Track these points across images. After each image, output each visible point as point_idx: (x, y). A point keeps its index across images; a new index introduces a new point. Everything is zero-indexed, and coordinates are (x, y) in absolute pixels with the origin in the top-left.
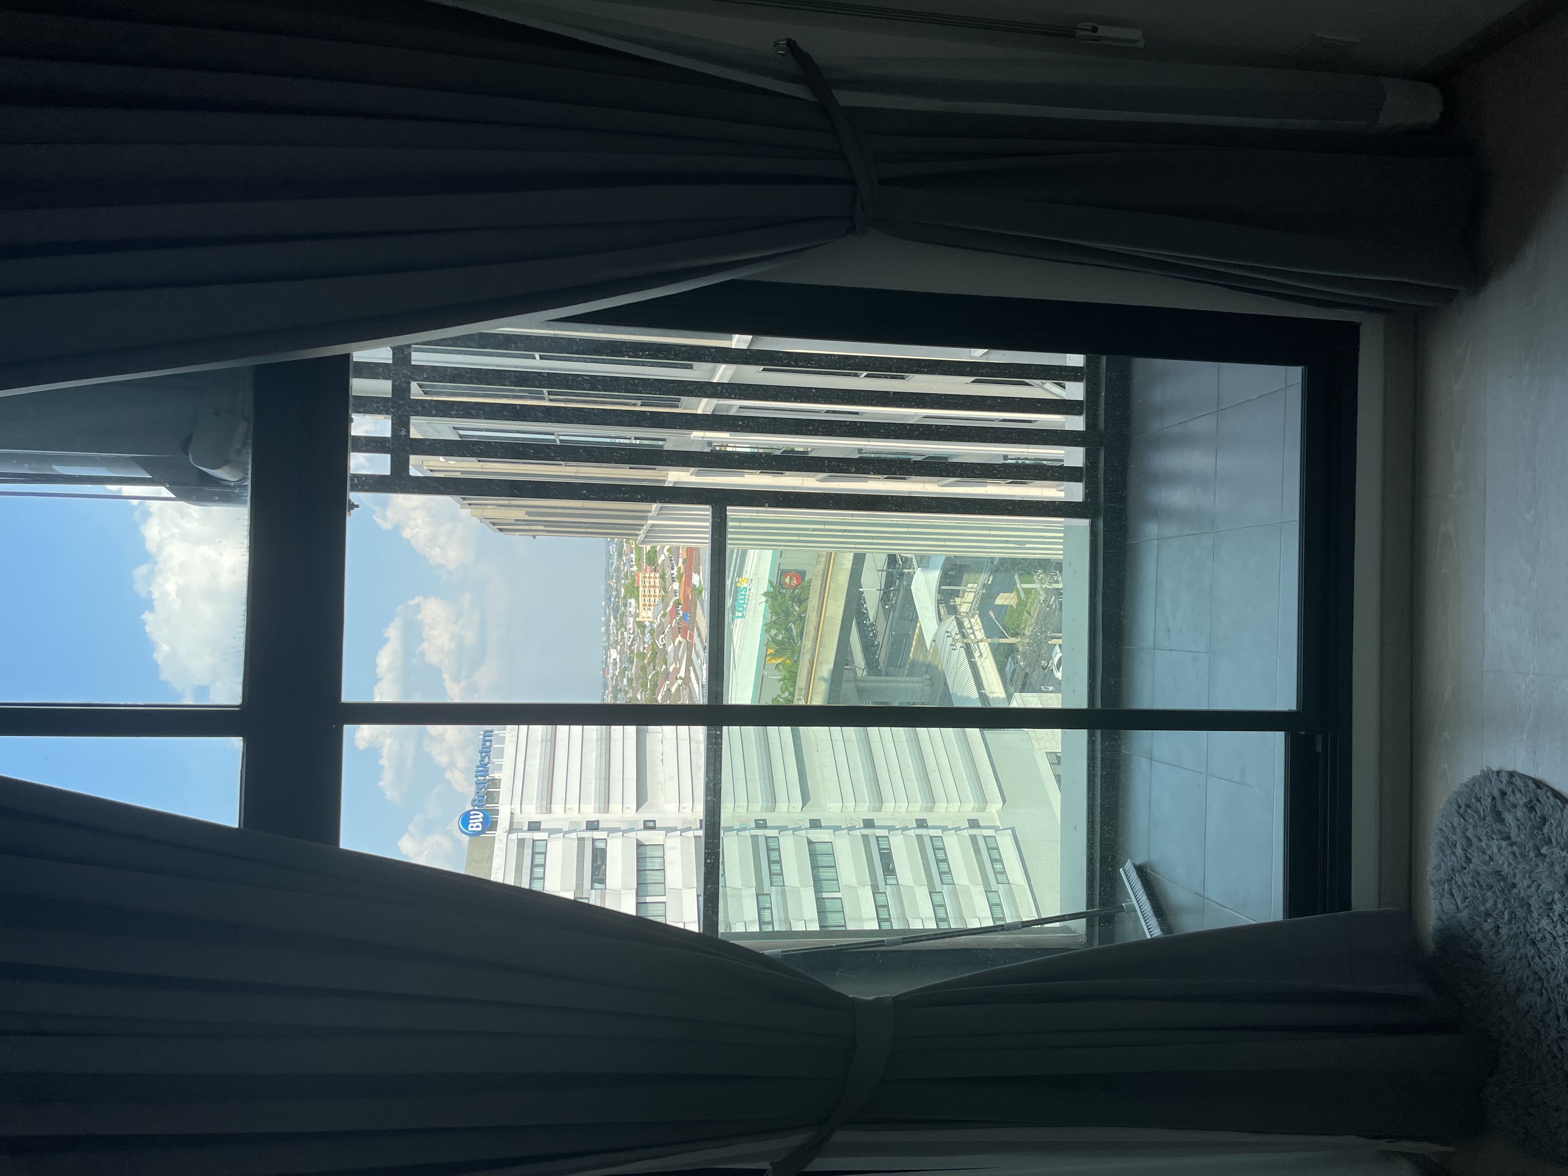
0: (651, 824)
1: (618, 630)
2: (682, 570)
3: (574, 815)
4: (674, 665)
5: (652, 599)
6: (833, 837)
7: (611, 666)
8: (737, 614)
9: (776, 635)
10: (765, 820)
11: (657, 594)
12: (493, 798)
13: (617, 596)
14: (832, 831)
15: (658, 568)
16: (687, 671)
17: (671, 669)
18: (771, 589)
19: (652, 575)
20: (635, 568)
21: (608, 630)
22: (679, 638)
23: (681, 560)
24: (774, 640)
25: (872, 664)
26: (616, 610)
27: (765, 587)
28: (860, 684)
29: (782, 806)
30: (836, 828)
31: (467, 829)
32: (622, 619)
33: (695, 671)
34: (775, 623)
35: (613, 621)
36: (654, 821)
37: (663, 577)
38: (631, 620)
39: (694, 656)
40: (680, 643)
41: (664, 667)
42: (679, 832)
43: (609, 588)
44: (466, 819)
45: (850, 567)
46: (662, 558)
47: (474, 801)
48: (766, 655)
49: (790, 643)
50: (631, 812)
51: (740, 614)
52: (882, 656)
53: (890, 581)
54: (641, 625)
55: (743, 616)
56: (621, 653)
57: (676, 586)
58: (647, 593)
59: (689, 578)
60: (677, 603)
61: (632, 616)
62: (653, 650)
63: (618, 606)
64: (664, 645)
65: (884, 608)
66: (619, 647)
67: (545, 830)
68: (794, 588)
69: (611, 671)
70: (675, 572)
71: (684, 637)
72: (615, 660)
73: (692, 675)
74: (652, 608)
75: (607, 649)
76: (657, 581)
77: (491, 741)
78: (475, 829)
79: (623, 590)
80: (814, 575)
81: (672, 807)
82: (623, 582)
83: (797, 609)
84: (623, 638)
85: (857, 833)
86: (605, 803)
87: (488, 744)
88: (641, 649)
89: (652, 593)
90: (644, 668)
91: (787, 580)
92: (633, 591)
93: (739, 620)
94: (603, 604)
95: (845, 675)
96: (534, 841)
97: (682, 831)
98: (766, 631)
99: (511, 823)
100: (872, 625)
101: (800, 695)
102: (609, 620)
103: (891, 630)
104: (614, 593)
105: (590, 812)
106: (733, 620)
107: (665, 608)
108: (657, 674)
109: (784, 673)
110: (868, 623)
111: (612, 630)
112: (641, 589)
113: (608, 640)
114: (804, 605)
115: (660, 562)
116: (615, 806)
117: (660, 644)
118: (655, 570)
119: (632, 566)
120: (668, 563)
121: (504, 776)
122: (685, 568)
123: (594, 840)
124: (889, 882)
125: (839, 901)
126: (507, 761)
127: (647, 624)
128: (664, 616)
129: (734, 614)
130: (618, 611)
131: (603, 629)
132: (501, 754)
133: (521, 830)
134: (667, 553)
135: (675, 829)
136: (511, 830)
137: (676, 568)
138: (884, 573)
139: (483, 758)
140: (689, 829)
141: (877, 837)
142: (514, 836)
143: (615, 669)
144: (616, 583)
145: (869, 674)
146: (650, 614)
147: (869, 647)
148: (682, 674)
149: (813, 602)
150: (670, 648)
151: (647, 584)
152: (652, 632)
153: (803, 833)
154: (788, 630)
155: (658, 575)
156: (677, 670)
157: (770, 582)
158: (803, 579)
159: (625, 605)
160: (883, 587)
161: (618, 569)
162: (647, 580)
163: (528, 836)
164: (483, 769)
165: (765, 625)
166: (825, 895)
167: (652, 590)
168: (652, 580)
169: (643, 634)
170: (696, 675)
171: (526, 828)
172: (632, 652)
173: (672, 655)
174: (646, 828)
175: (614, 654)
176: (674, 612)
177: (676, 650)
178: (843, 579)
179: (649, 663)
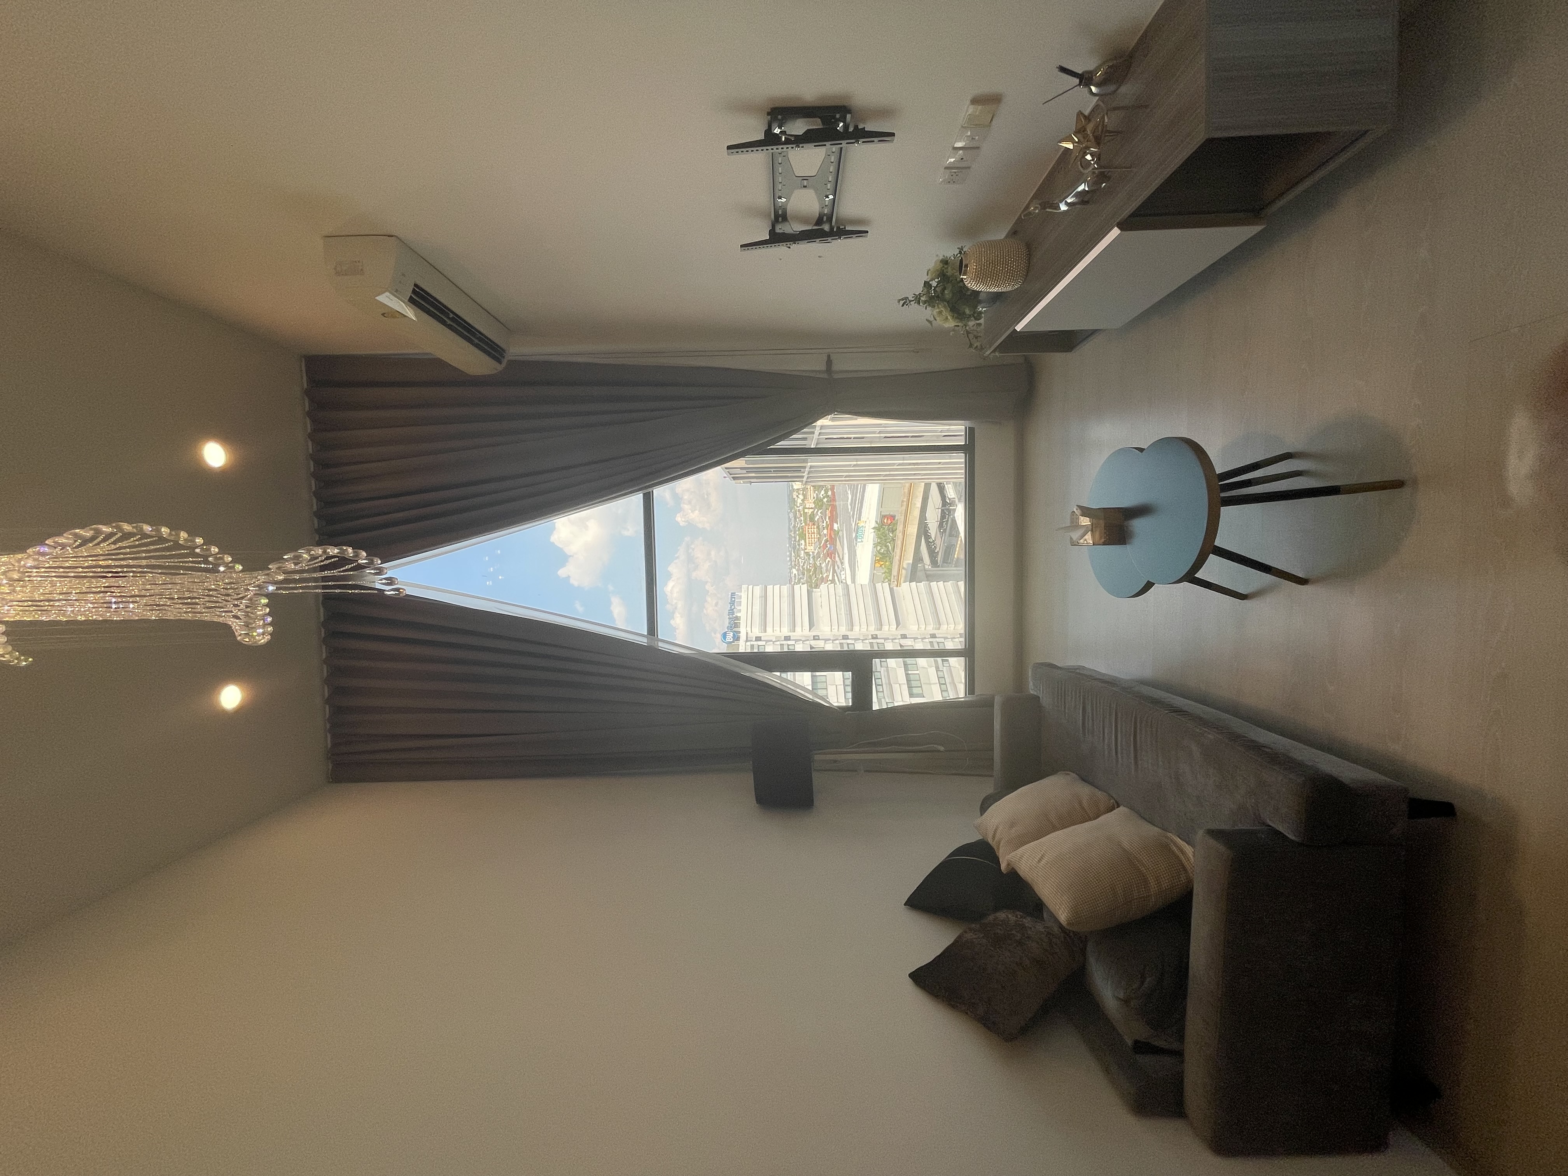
0: (817, 638)
1: (796, 559)
2: (828, 523)
3: (778, 633)
4: (826, 574)
5: (813, 540)
6: (913, 643)
7: (793, 578)
8: (859, 540)
9: (880, 549)
10: (877, 635)
11: (816, 537)
12: (737, 625)
13: (795, 541)
14: (913, 640)
15: (816, 523)
16: (833, 576)
17: (824, 576)
18: (877, 526)
19: (813, 527)
20: (803, 524)
21: (791, 559)
22: (828, 559)
23: (827, 517)
24: (879, 552)
25: (934, 563)
26: (794, 548)
27: (873, 524)
28: (928, 572)
29: (886, 628)
30: (915, 639)
31: (725, 640)
32: (798, 553)
33: (837, 576)
34: (879, 543)
35: (793, 554)
36: (819, 636)
37: (818, 527)
38: (802, 552)
39: (836, 568)
40: (829, 561)
41: (821, 575)
42: (831, 641)
43: (790, 538)
44: (724, 635)
45: (920, 506)
46: (818, 517)
47: (728, 627)
48: (876, 560)
49: (887, 553)
50: (806, 631)
51: (860, 540)
52: (939, 558)
53: (943, 516)
54: (808, 554)
55: (862, 541)
56: (798, 570)
57: (825, 532)
58: (810, 537)
59: (832, 526)
60: (826, 541)
61: (803, 550)
62: (815, 567)
63: (796, 545)
64: (820, 564)
65: (940, 531)
66: (797, 567)
67: (764, 641)
68: (889, 525)
69: (793, 580)
70: (825, 524)
71: (831, 558)
72: (795, 574)
73: (836, 578)
74: (813, 545)
75: (791, 569)
76: (815, 530)
77: (734, 598)
78: (729, 640)
79: (797, 537)
80: (900, 518)
81: (828, 629)
82: (797, 532)
83: (891, 535)
84: (799, 562)
85: (927, 640)
86: (793, 629)
87: (733, 599)
88: (808, 567)
89: (813, 537)
90: (810, 577)
91: (885, 521)
92: (803, 536)
93: (860, 543)
94: (788, 545)
95: (919, 568)
96: (758, 646)
97: (833, 640)
98: (874, 547)
99: (747, 637)
100: (933, 541)
101: (894, 579)
102: (791, 554)
103: (944, 543)
104: (793, 539)
105: (785, 631)
106: (856, 544)
107: (820, 544)
108: (817, 579)
109: (885, 569)
110: (931, 541)
111: (793, 558)
112: (807, 535)
113: (791, 564)
114: (894, 533)
115: (816, 519)
116: (798, 629)
117: (818, 563)
118: (814, 524)
119: (801, 524)
120: (821, 520)
121: (742, 615)
122: (830, 521)
123: (788, 645)
124: (945, 665)
125: (918, 675)
126: (743, 607)
127: (811, 553)
128: (819, 548)
129: (856, 541)
130: (795, 548)
131: (788, 559)
132: (740, 604)
133: (752, 641)
134: (820, 515)
135: (830, 640)
136: (747, 641)
137: (825, 522)
138: (940, 510)
139: (731, 607)
140: (837, 639)
141: (938, 643)
142: (748, 643)
143: (795, 580)
144: (794, 534)
145: (932, 567)
146: (812, 548)
147: (932, 554)
148: (830, 578)
149: (900, 528)
150: (823, 565)
151: (810, 532)
152: (814, 557)
153: (897, 641)
154: (887, 546)
155: (815, 527)
156: (828, 576)
157: (876, 522)
158: (894, 519)
159: (799, 545)
160: (939, 520)
161: (794, 527)
162: (810, 530)
163: (755, 643)
164: (731, 612)
165: (874, 544)
166: (910, 672)
167: (813, 535)
168: (812, 530)
169: (809, 559)
170: (838, 578)
171: (754, 639)
172: (803, 569)
173: (825, 569)
174: (814, 639)
175: (794, 571)
176: (825, 546)
177: (827, 565)
178: (916, 513)
179: (813, 574)
